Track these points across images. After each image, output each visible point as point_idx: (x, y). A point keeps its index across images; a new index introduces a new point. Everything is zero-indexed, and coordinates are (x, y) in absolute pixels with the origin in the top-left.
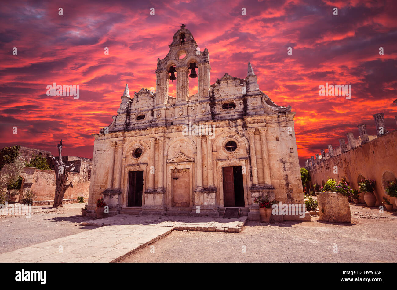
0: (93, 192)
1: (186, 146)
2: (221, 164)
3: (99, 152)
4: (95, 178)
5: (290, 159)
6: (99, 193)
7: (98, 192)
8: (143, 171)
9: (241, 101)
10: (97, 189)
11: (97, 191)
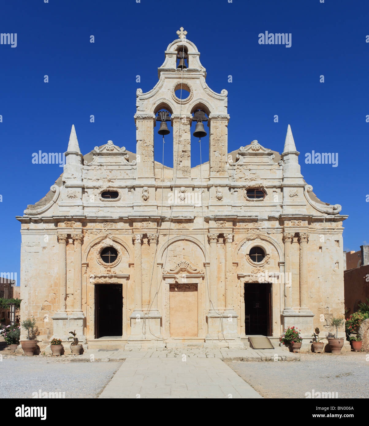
0: (29, 316)
1: (192, 250)
2: (243, 280)
3: (33, 249)
4: (29, 293)
5: (333, 277)
6: (40, 317)
7: (38, 317)
8: (122, 285)
9: (275, 189)
10: (37, 312)
11: (37, 315)
